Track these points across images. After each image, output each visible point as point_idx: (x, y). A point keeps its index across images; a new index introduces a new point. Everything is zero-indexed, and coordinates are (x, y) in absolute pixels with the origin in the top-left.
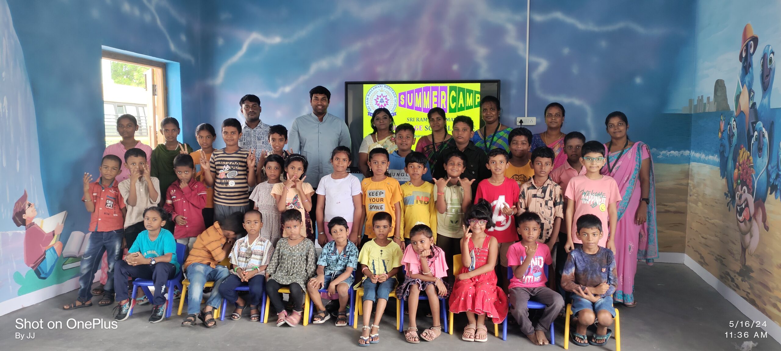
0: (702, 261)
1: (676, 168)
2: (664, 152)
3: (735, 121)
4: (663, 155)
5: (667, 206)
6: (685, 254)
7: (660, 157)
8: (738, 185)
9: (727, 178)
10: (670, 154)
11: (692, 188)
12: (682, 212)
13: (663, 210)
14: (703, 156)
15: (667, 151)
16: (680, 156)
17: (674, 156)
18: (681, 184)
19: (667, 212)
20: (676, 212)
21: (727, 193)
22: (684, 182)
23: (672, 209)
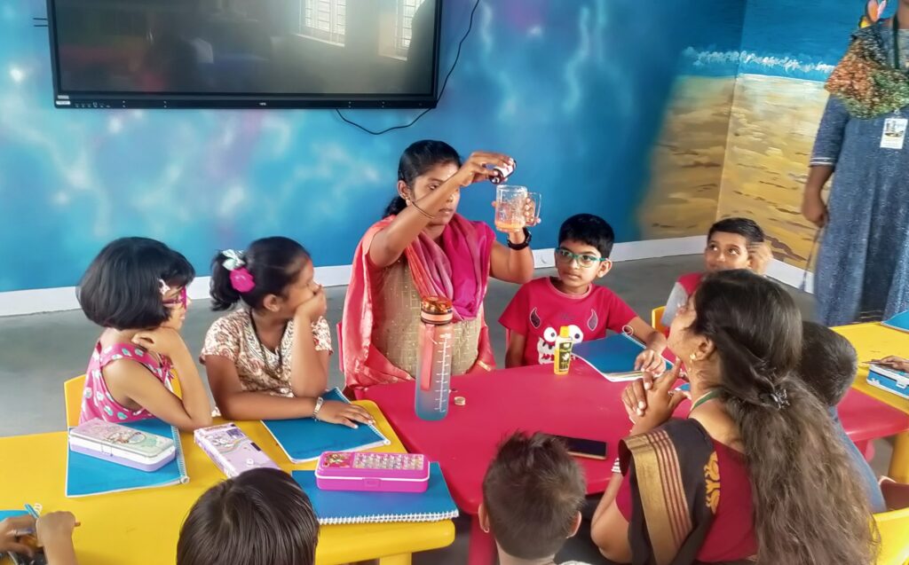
1: (718, 85)
2: (703, 54)
4: (703, 60)
5: (696, 154)
7: (697, 63)
10: (712, 58)
11: (743, 121)
12: (716, 165)
13: (691, 163)
14: (793, 64)
16: (724, 60)
17: (716, 62)
18: (721, 114)
19: (697, 165)
20: (709, 165)
22: (725, 110)
23: (704, 160)
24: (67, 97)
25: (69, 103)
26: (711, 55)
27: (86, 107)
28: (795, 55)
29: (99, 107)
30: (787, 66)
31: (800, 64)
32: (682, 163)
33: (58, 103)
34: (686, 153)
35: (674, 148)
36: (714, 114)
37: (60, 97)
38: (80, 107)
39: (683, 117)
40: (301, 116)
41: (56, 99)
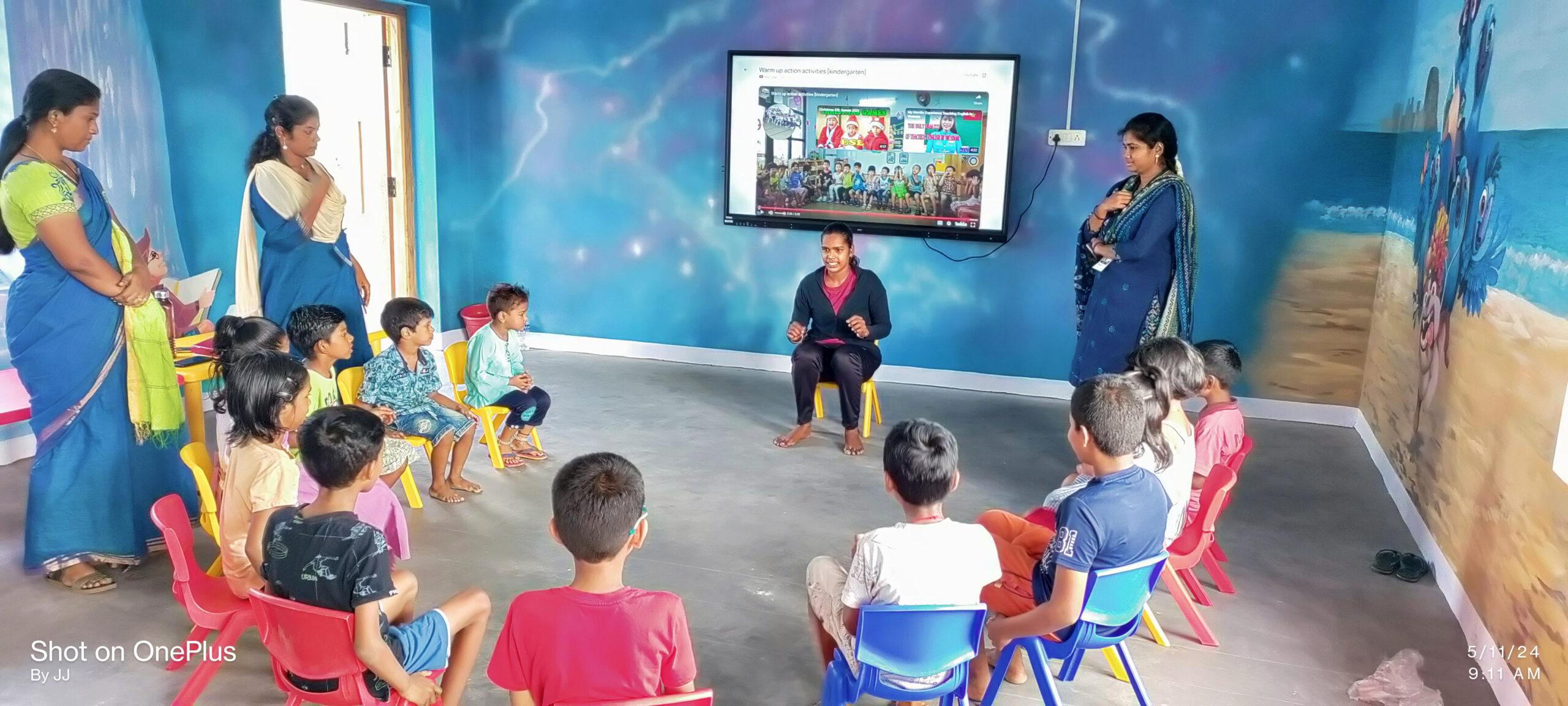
0: (1375, 422)
1: (1357, 243)
2: (1334, 209)
3: (1440, 152)
4: (1332, 214)
5: (1330, 314)
6: (1359, 410)
7: (1326, 217)
8: (1428, 278)
9: (1418, 265)
10: (1347, 213)
11: (1381, 281)
12: (1360, 328)
13: (1323, 323)
14: (1401, 219)
15: (1339, 207)
16: (1366, 217)
17: (1353, 217)
18: (1363, 274)
19: (1331, 325)
20: (1350, 328)
21: (1416, 293)
22: (1370, 269)
23: (1341, 321)
24: (731, 218)
25: (732, 221)
26: (1346, 210)
27: (742, 225)
29: (750, 226)
32: (1308, 321)
33: (726, 221)
34: (1314, 311)
35: (1296, 305)
36: (1352, 273)
37: (727, 217)
38: (739, 225)
39: (1308, 273)
40: (898, 241)
41: (725, 219)
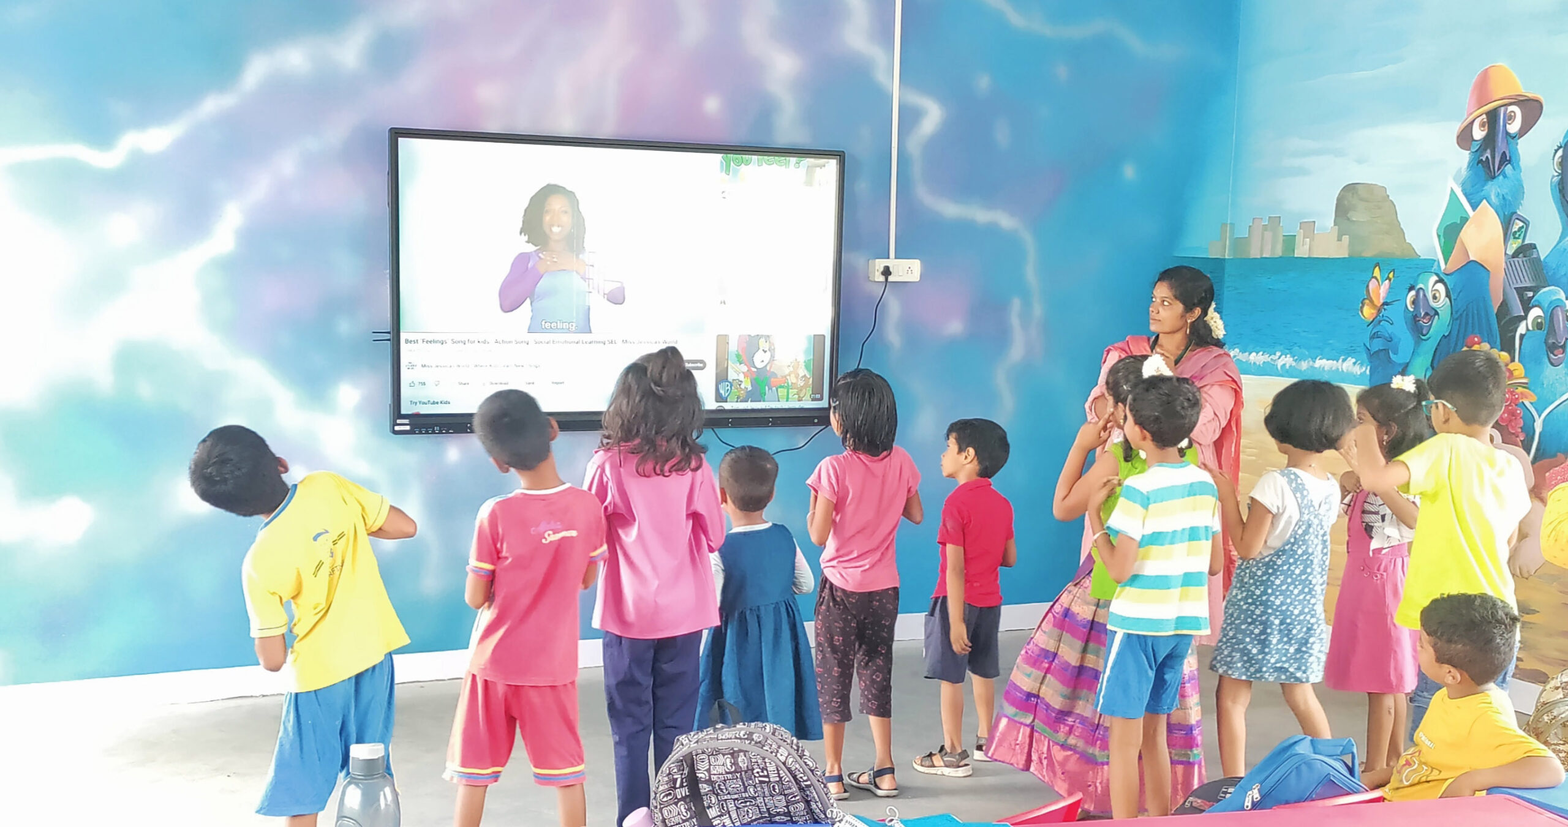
3: (1437, 282)
24: (406, 421)
25: (408, 428)
27: (427, 433)
28: (1289, 350)
29: (440, 432)
30: (1280, 363)
31: (1295, 361)
33: (397, 428)
37: (399, 421)
38: (421, 433)
41: (393, 423)
